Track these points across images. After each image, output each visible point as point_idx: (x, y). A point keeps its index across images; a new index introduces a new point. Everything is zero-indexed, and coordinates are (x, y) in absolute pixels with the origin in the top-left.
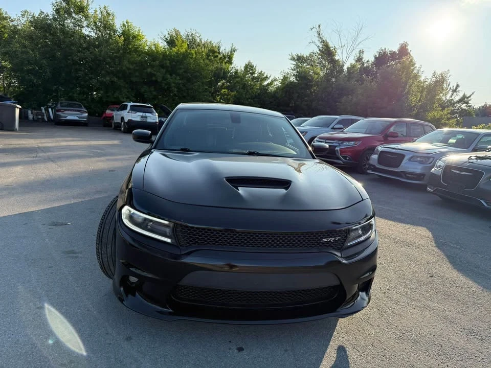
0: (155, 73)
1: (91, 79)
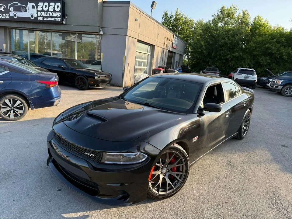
0: (272, 47)
1: (228, 54)
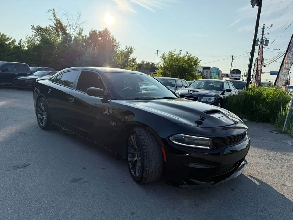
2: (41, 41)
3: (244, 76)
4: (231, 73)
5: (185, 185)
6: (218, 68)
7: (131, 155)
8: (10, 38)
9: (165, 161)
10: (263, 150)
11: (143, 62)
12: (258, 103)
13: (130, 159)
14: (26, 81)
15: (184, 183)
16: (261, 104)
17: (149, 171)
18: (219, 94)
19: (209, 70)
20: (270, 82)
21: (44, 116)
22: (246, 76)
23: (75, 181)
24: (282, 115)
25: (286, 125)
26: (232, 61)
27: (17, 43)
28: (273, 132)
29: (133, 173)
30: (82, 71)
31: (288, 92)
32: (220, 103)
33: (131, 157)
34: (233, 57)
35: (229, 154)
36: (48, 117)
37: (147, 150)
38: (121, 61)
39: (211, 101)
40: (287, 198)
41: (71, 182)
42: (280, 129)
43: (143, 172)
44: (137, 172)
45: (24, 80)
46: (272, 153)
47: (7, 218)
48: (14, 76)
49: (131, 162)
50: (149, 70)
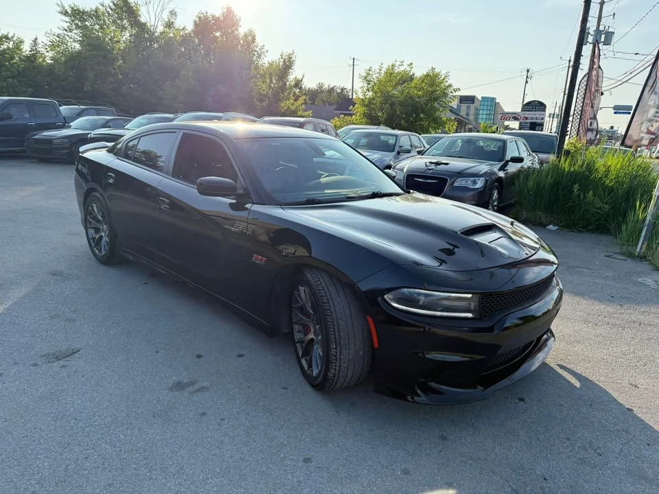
2: (81, 43)
3: (552, 116)
4: (522, 111)
5: (419, 396)
6: (493, 99)
7: (300, 328)
8: (10, 36)
9: (376, 345)
10: (590, 302)
11: (321, 85)
12: (584, 189)
13: (298, 336)
14: (54, 141)
15: (417, 392)
16: (591, 193)
17: (340, 366)
18: (496, 170)
19: (473, 103)
20: (612, 127)
21: (103, 234)
22: (558, 115)
23: (179, 386)
24: (638, 219)
25: (644, 240)
26: (527, 82)
27: (26, 48)
28: (614, 256)
29: (306, 366)
30: (184, 134)
31: (654, 152)
32: (498, 189)
33: (300, 332)
34: (528, 71)
35: (517, 325)
36: (113, 236)
37: (335, 323)
38: (270, 86)
39: (477, 187)
40: (639, 415)
41: (171, 389)
42: (630, 248)
43: (327, 370)
44: (314, 366)
45: (49, 141)
46: (611, 309)
47: (41, 476)
48: (25, 130)
49: (301, 342)
50: (335, 107)
